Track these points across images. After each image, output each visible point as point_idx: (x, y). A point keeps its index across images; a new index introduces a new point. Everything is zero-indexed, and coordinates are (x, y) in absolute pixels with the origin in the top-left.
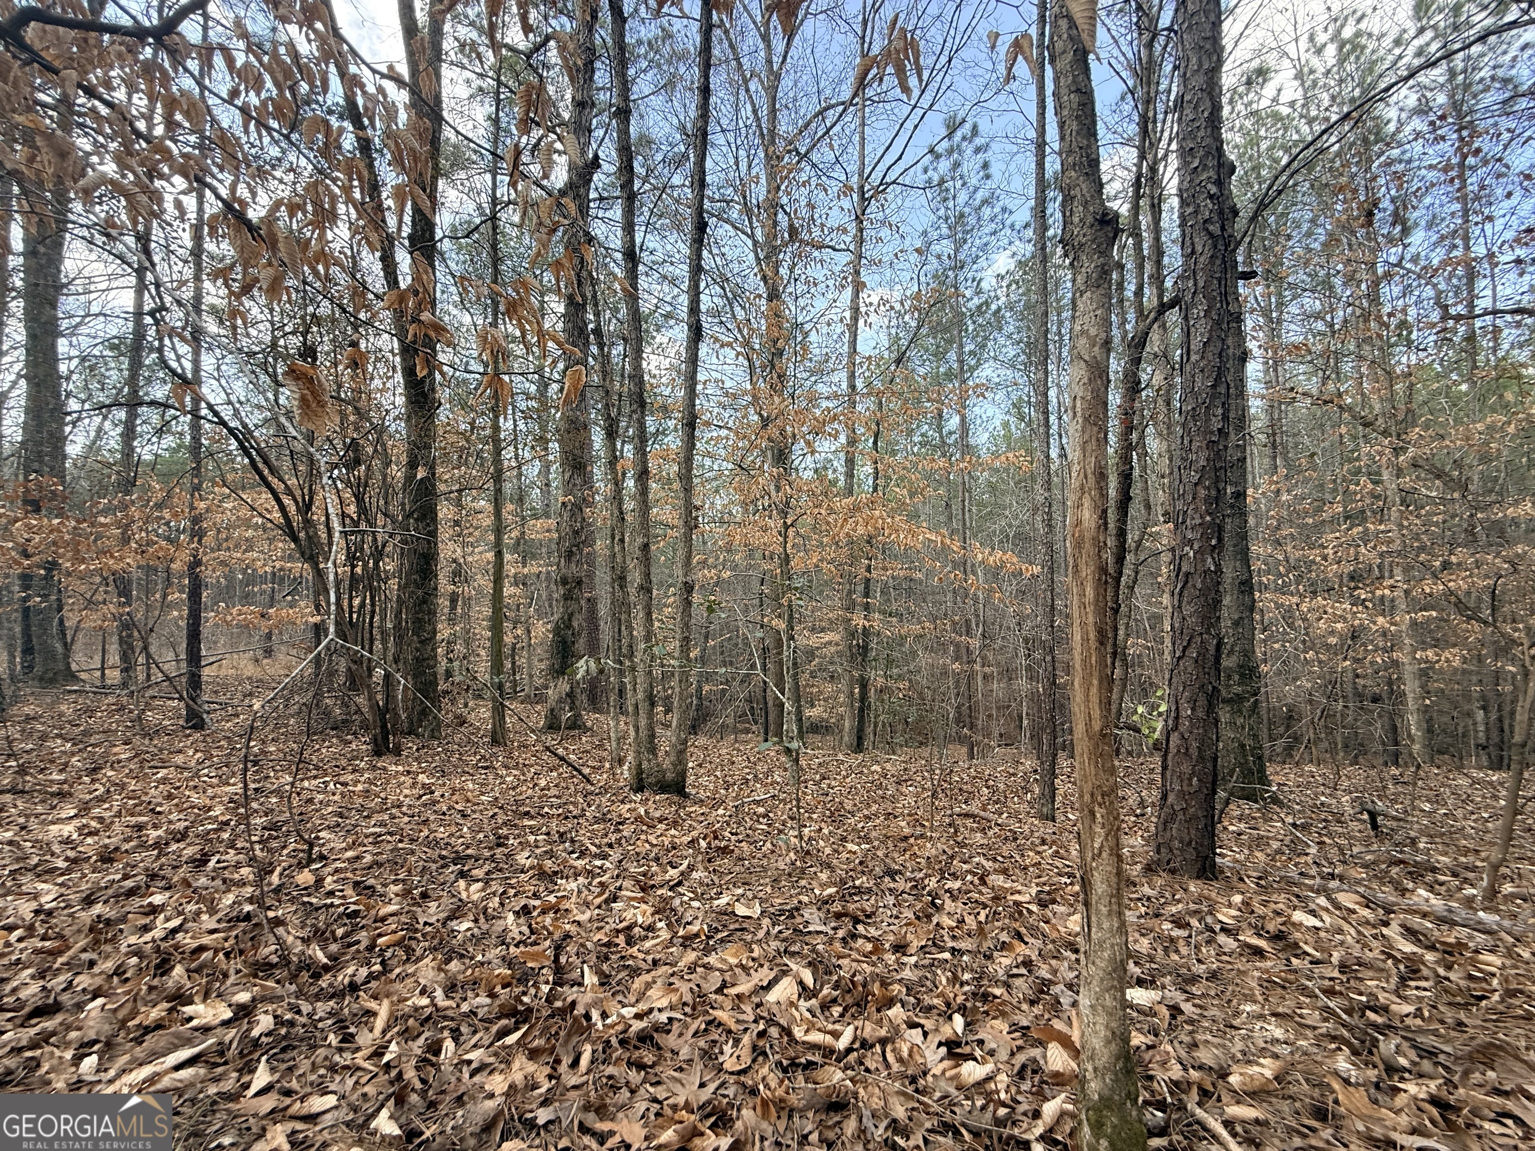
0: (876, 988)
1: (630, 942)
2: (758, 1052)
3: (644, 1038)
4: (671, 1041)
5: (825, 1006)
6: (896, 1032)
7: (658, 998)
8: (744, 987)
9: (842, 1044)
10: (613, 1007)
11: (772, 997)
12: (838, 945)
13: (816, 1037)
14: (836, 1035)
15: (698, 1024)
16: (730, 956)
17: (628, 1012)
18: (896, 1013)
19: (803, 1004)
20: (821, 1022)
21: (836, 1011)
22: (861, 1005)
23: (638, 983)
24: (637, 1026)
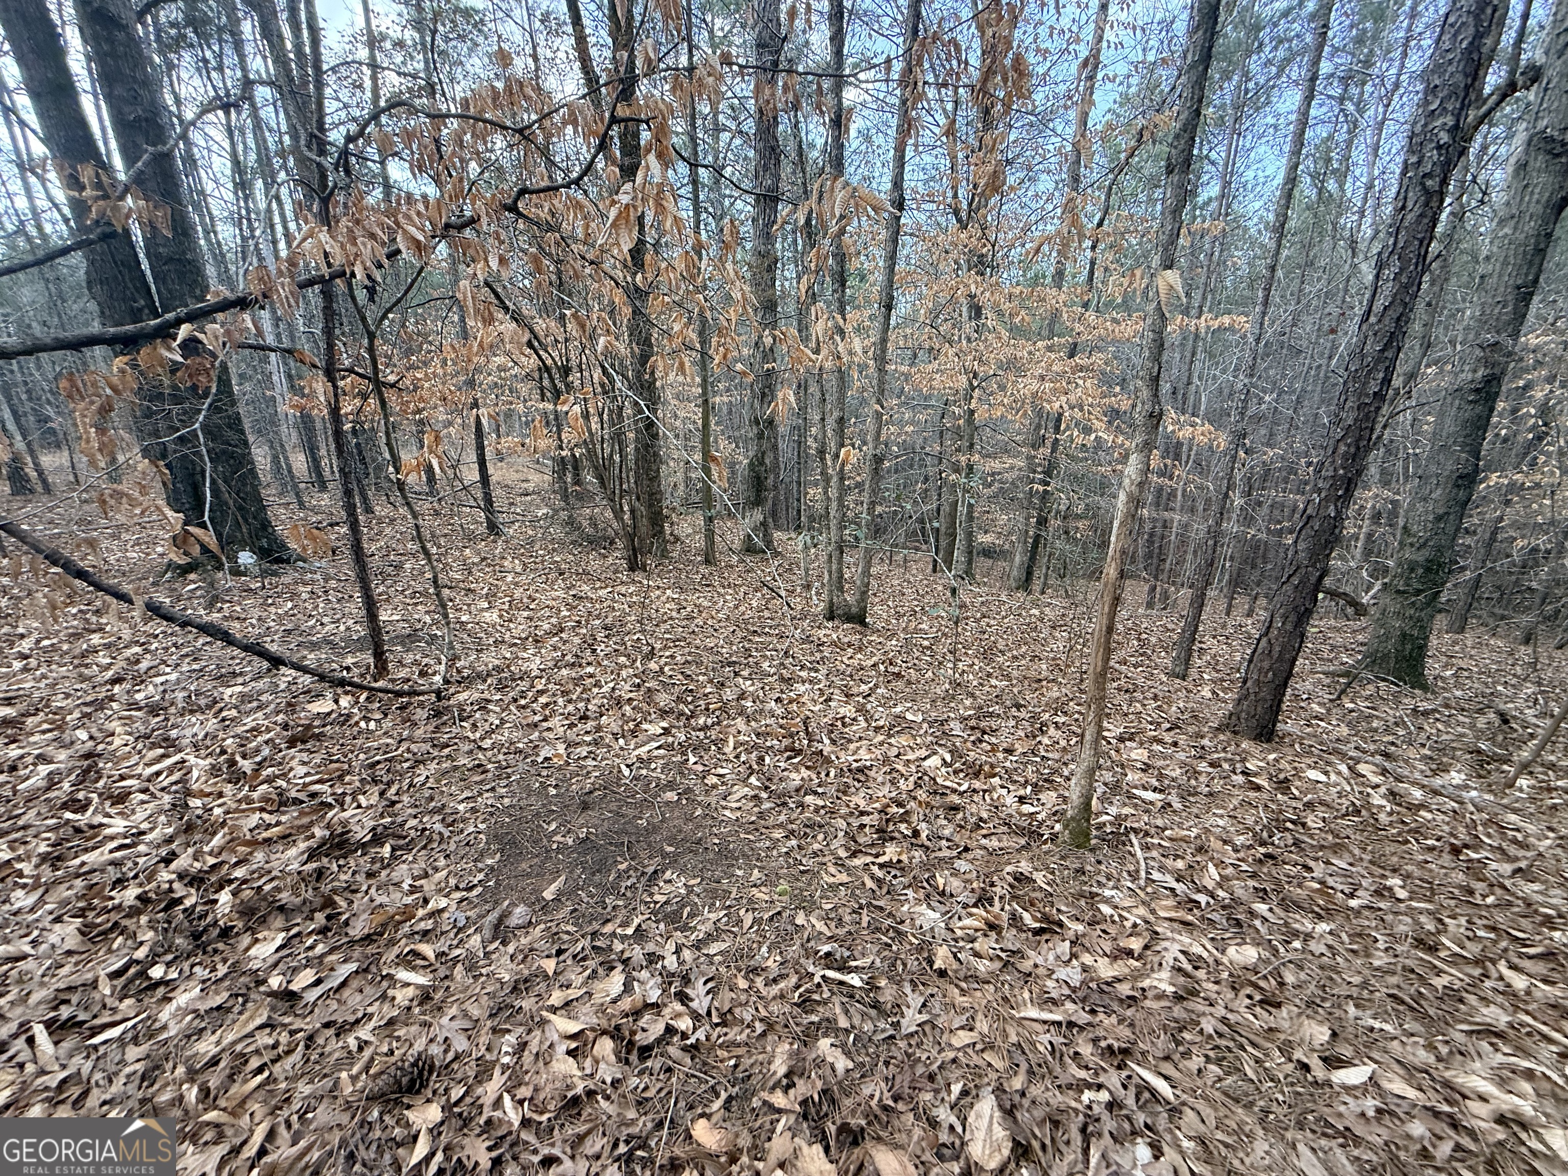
0: (986, 768)
1: (844, 725)
2: (917, 785)
3: (860, 770)
4: (872, 774)
5: (956, 772)
6: (994, 789)
7: (863, 754)
8: (911, 756)
9: (963, 788)
10: (842, 754)
11: (926, 763)
12: (969, 745)
13: (948, 783)
14: (959, 784)
15: (887, 769)
16: (904, 740)
17: (851, 758)
18: (996, 781)
19: (944, 770)
20: (952, 777)
21: (962, 775)
22: (977, 775)
23: (852, 747)
24: (855, 765)
